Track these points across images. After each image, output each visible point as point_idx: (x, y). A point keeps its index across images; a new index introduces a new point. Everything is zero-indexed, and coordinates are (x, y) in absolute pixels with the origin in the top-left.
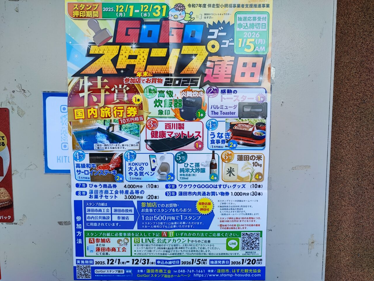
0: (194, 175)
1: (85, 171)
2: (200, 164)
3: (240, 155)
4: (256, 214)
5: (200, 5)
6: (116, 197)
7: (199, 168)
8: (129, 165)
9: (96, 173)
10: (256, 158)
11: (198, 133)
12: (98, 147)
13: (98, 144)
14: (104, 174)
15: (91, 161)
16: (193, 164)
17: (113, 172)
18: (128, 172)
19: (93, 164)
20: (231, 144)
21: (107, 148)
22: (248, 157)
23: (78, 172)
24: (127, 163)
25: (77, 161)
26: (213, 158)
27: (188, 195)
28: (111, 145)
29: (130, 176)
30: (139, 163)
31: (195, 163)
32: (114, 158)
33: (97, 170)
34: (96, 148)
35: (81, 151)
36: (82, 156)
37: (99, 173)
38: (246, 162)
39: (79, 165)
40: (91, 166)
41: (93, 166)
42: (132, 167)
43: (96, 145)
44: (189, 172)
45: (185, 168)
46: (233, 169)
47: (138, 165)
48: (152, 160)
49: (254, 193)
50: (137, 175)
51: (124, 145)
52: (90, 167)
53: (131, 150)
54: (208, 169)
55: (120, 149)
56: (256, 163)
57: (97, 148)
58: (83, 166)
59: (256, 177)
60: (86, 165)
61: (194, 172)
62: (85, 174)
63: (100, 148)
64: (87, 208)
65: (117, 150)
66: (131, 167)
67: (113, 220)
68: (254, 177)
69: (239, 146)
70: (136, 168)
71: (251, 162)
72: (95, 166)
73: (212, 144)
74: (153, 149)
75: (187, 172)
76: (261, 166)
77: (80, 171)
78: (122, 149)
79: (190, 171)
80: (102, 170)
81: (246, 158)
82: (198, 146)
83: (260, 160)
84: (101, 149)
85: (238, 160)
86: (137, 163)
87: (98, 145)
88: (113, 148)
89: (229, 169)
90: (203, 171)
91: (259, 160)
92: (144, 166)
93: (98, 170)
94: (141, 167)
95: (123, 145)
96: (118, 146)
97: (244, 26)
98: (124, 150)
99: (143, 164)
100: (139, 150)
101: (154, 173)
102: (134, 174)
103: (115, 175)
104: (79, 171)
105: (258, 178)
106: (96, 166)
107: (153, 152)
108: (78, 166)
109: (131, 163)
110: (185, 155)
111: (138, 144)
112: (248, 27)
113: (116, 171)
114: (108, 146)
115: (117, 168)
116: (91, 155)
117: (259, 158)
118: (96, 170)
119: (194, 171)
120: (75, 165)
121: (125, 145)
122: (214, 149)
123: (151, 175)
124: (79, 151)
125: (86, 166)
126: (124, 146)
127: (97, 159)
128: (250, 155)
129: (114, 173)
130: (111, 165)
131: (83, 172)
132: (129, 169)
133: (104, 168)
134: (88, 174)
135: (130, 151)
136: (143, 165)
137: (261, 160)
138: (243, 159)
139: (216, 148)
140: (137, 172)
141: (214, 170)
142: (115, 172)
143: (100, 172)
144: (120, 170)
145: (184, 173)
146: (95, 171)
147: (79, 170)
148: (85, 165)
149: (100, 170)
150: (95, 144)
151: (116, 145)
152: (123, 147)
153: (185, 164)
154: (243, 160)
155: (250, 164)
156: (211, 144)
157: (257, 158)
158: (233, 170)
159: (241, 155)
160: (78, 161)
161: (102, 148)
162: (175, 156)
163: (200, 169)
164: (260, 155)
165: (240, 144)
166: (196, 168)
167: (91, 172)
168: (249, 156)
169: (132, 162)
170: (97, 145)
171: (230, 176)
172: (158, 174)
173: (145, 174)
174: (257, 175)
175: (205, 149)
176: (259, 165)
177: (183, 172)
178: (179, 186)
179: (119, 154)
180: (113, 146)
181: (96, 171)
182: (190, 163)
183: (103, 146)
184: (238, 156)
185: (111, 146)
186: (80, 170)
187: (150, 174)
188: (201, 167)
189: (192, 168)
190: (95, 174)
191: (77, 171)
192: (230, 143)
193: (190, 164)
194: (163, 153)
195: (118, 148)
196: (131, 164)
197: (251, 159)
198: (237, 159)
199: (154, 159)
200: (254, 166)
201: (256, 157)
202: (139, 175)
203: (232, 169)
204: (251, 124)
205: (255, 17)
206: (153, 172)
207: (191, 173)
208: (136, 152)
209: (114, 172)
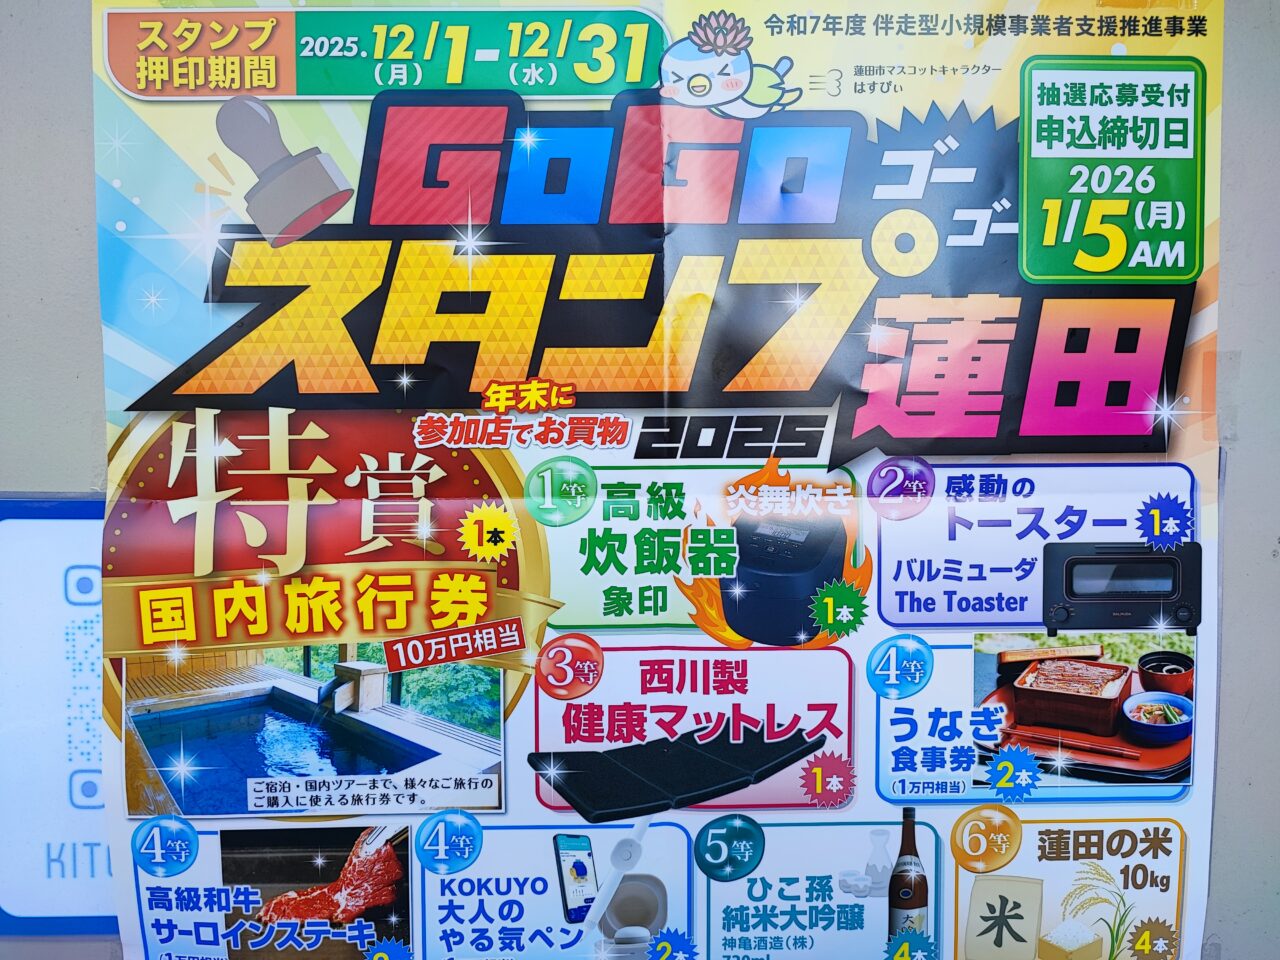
0: (803, 945)
1: (198, 925)
2: (834, 884)
3: (1055, 827)
5: (834, 23)
7: (828, 902)
8: (443, 894)
9: (257, 936)
10: (1141, 846)
11: (823, 714)
12: (269, 798)
13: (268, 780)
14: (305, 944)
15: (231, 873)
16: (796, 880)
17: (356, 933)
18: (435, 930)
19: (242, 887)
20: (1006, 769)
21: (324, 801)
22: (1094, 839)
23: (159, 933)
24: (433, 881)
25: (153, 873)
26: (908, 847)
28: (345, 784)
29: (450, 949)
30: (498, 881)
31: (808, 878)
32: (363, 855)
33: (265, 924)
34: (259, 802)
35: (177, 819)
36: (178, 852)
37: (275, 940)
38: (1087, 868)
39: (167, 895)
40: (232, 899)
41: (242, 898)
42: (458, 900)
43: (259, 787)
44: (775, 926)
45: (752, 904)
46: (1017, 905)
47: (490, 893)
48: (567, 866)
50: (486, 943)
51: (417, 781)
52: (224, 904)
53: (454, 811)
54: (877, 909)
55: (392, 807)
56: (1140, 873)
57: (264, 802)
58: (188, 899)
59: (1138, 947)
60: (201, 892)
61: (803, 927)
62: (199, 941)
63: (282, 801)
65: (379, 808)
66: (451, 901)
68: (1125, 944)
69: (1046, 779)
70: (481, 910)
71: (1113, 864)
72: (251, 898)
73: (903, 769)
74: (575, 806)
75: (765, 929)
76: (1164, 883)
77: (171, 926)
78: (406, 806)
79: (782, 920)
80: (294, 920)
81: (1088, 845)
82: (825, 784)
83: (1160, 852)
84: (287, 807)
85: (1040, 859)
86: (489, 880)
87: (270, 787)
88: (357, 800)
89: (991, 908)
90: (852, 918)
91: (1155, 856)
92: (528, 898)
93: (270, 920)
94: (511, 903)
95: (412, 781)
96: (381, 790)
97: (1069, 131)
98: (416, 807)
99: (521, 886)
100: (500, 807)
101: (580, 933)
102: (472, 943)
103: (363, 946)
104: (164, 926)
105: (1147, 948)
106: (257, 902)
107: (576, 818)
108: (159, 897)
109: (452, 881)
110: (753, 834)
111: (494, 778)
112: (1092, 138)
113: (370, 927)
114: (324, 789)
115: (373, 913)
116: (229, 839)
117: (1157, 842)
118: (259, 920)
119: (804, 920)
120: (146, 895)
121: (423, 783)
122: (914, 796)
123: (564, 947)
124: (165, 823)
125: (203, 900)
126: (418, 790)
127: (263, 861)
128: (1109, 830)
129: (361, 937)
130: (345, 893)
131: (188, 933)
132: (445, 912)
133: (302, 909)
134: (215, 942)
135: (450, 818)
136: (521, 892)
137: (1168, 852)
138: (1071, 849)
139: (921, 796)
140: (487, 930)
141: (914, 913)
142: (366, 932)
143: (280, 934)
144: (394, 919)
145: (745, 934)
146: (251, 926)
147: (164, 921)
148: (198, 897)
149: (284, 921)
150: (251, 783)
151: (374, 785)
152: (411, 791)
153: (753, 882)
154: (1068, 858)
155: (1110, 880)
156: (894, 770)
157: (1146, 845)
158: (1013, 913)
159: (1061, 832)
160: (160, 871)
161: (293, 801)
162: (694, 837)
163: (835, 908)
164: (1162, 826)
165: (1055, 772)
166: (814, 903)
167: (233, 933)
168: (1100, 834)
169: (459, 877)
170: (263, 787)
171: (998, 942)
172: (602, 937)
173: (532, 939)
174: (1146, 935)
175: (865, 802)
176: (1154, 883)
177: (742, 930)
179: (389, 834)
180: (355, 790)
181: (257, 928)
182: (782, 880)
183: (302, 791)
184: (1040, 833)
185: (342, 791)
186: (170, 921)
187: (558, 938)
188: (839, 898)
189: (793, 907)
190: (253, 945)
191: (153, 926)
192: (1000, 768)
193: (777, 886)
194: (632, 826)
195: (385, 798)
196: (455, 886)
197: (1112, 853)
198: (1039, 853)
199: (582, 856)
200: (1126, 887)
201: (1142, 841)
202: (497, 944)
203: (1010, 905)
204: (1114, 662)
205: (1132, 87)
206: (574, 928)
207: (784, 935)
208: (484, 821)
209: (361, 932)
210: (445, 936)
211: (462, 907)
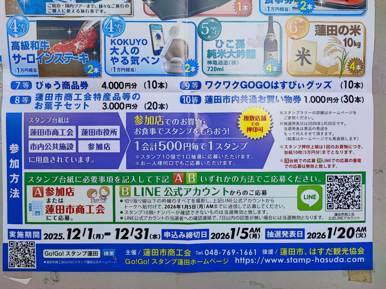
0: (235, 64)
1: (28, 55)
2: (245, 42)
3: (320, 24)
4: (353, 139)
6: (86, 107)
7: (243, 49)
8: (112, 44)
9: (48, 58)
10: (350, 32)
12: (53, 10)
13: (53, 3)
14: (64, 62)
15: (39, 36)
16: (233, 41)
17: (82, 58)
18: (109, 57)
19: (43, 41)
20: (303, 3)
21: (71, 11)
22: (334, 28)
23: (15, 60)
24: (108, 40)
25: (14, 36)
26: (271, 30)
27: (224, 102)
28: (79, 6)
29: (114, 64)
30: (130, 40)
31: (236, 40)
32: (84, 30)
33: (51, 54)
35: (22, 16)
36: (22, 29)
37: (54, 60)
38: (332, 39)
39: (18, 44)
40: (40, 45)
41: (43, 45)
42: (117, 46)
44: (225, 57)
45: (217, 49)
46: (308, 51)
47: (128, 44)
48: (154, 35)
49: (348, 98)
50: (126, 62)
51: (103, 6)
52: (37, 47)
53: (115, 15)
54: (260, 51)
55: (95, 14)
56: (350, 41)
57: (51, 11)
58: (25, 46)
59: (351, 67)
60: (30, 43)
61: (235, 57)
62: (29, 62)
63: (57, 11)
64: (30, 127)
65: (90, 14)
66: (114, 47)
67: (79, 152)
68: (346, 66)
69: (317, 7)
70: (125, 50)
71: (341, 37)
72: (46, 45)
73: (268, 3)
74: (157, 14)
75: (222, 58)
76: (359, 45)
77: (19, 56)
78: (99, 14)
79: (228, 55)
80: (61, 53)
81: (332, 30)
82: (242, 8)
83: (357, 34)
84: (59, 13)
85: (316, 35)
86: (127, 40)
87: (54, 6)
88: (83, 11)
89: (299, 52)
90: (251, 54)
91: (355, 35)
92: (141, 46)
93: (53, 53)
94: (135, 48)
95: (102, 5)
96: (91, 8)
98: (103, 14)
99: (138, 42)
100: (131, 14)
101: (158, 59)
102: (122, 62)
103: (84, 62)
104: (17, 57)
105: (354, 68)
106: (48, 46)
107: (157, 19)
108: (15, 46)
109: (115, 40)
110: (218, 25)
111: (129, 4)
113: (87, 55)
114: (72, 7)
115: (88, 50)
116: (39, 23)
117: (356, 30)
118: (49, 53)
119: (235, 55)
120: (11, 45)
121: (105, 6)
122: (272, 12)
123: (153, 64)
124: (18, 17)
125: (30, 46)
126: (103, 8)
127: (50, 31)
128: (339, 25)
129: (84, 59)
130: (78, 43)
131: (25, 59)
132: (112, 51)
133: (63, 49)
134: (34, 62)
135: (114, 18)
136: (138, 44)
137: (359, 34)
138: (326, 31)
139: (274, 12)
140: (126, 57)
141: (273, 53)
142: (85, 57)
143: (56, 58)
144: (95, 53)
146: (46, 55)
147: (17, 55)
148: (28, 44)
149: (57, 53)
150: (47, 4)
151: (88, 7)
152: (101, 9)
153: (217, 41)
154: (325, 35)
155: (340, 43)
156: (265, 3)
157: (352, 31)
158: (307, 54)
159: (323, 26)
160: (16, 35)
161: (61, 11)
162: (197, 26)
163: (245, 51)
164: (357, 24)
165: (320, 5)
166: (239, 49)
167: (40, 58)
168: (336, 26)
169: (117, 38)
170: (51, 5)
171: (302, 64)
172: (166, 61)
173: (142, 61)
174: (353, 64)
175: (256, 15)
176: (355, 45)
177: (214, 58)
178: (206, 84)
179: (93, 23)
180: (82, 8)
181: (48, 56)
182: (227, 41)
183: (64, 8)
184: (316, 26)
185: (78, 8)
186: (19, 54)
187: (151, 61)
188: (247, 47)
189: (231, 50)
190: (47, 62)
191: (13, 57)
192: (301, 3)
193: (226, 43)
194: (176, 22)
195: (92, 11)
196: (116, 42)
197: (341, 33)
198: (315, 33)
199: (159, 32)
200: (346, 46)
201: (351, 30)
202: (130, 62)
203: (306, 51)
206: (156, 57)
207: (228, 60)
208: (126, 19)
210: (112, 59)
211: (118, 49)
